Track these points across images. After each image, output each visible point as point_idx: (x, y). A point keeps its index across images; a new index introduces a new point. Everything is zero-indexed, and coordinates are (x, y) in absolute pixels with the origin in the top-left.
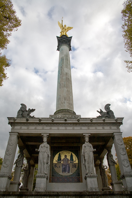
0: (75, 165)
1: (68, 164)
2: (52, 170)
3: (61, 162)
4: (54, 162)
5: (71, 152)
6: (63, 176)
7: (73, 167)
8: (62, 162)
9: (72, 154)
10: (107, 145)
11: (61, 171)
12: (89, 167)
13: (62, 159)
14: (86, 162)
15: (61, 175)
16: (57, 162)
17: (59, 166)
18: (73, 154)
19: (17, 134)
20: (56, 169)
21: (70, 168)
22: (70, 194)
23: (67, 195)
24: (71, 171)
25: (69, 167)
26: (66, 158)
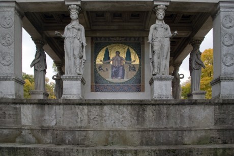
0: (135, 67)
1: (122, 66)
2: (95, 74)
3: (109, 63)
4: (97, 63)
5: (127, 47)
6: (113, 83)
7: (130, 71)
8: (111, 63)
9: (128, 50)
10: (195, 36)
11: (110, 76)
12: (159, 64)
13: (111, 58)
14: (156, 54)
15: (110, 82)
16: (101, 63)
17: (107, 69)
18: (131, 50)
19: (14, 4)
20: (101, 73)
21: (126, 72)
22: (122, 103)
23: (117, 104)
24: (127, 76)
25: (123, 70)
26: (119, 55)
